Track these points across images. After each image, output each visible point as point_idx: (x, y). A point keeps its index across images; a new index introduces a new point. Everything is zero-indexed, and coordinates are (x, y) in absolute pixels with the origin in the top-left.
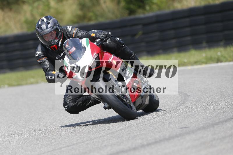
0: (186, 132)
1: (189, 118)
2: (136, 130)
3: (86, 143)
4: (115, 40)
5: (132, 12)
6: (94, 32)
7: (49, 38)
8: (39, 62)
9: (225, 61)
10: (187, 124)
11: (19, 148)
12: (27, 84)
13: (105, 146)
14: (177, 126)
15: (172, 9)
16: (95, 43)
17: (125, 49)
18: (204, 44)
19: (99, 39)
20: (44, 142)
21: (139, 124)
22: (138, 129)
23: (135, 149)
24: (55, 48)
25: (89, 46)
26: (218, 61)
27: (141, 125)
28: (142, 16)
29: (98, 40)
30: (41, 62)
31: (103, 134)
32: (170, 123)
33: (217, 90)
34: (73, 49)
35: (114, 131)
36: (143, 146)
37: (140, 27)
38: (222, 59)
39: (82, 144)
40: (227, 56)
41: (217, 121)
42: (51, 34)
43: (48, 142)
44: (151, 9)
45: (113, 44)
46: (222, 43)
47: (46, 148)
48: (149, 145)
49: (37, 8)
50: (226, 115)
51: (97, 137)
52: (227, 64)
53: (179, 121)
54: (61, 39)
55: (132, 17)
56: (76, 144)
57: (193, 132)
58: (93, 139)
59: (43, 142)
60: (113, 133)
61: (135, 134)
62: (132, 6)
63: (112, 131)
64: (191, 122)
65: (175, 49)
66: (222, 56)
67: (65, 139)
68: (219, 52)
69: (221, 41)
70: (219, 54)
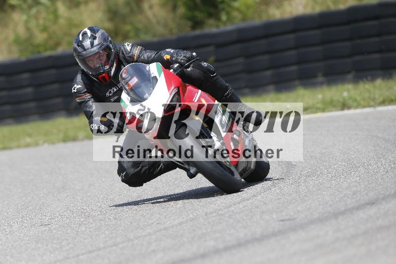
0: (290, 227)
1: (294, 203)
2: (205, 225)
3: (121, 246)
4: (201, 65)
5: (197, 24)
6: (168, 53)
7: (95, 63)
8: (78, 101)
9: (356, 107)
10: (292, 214)
11: (7, 256)
12: (19, 147)
13: (153, 251)
14: (274, 216)
15: (264, 18)
16: (172, 70)
17: (217, 79)
18: (320, 79)
19: (178, 65)
20: (49, 246)
21: (211, 213)
22: (209, 223)
23: (203, 256)
24: (106, 79)
25: (163, 74)
26: (344, 106)
27: (214, 215)
28: (214, 30)
29: (176, 65)
30: (83, 102)
31: (149, 230)
32: (263, 212)
33: (342, 155)
34: (134, 81)
35: (168, 226)
36: (217, 251)
37: (211, 48)
38: (350, 102)
39: (114, 248)
40: (358, 98)
41: (343, 209)
42: (98, 56)
43: (56, 246)
44: (230, 19)
45: (197, 73)
46: (350, 76)
47: (52, 255)
48: (227, 249)
49: (36, 17)
50: (358, 198)
51: (139, 237)
52: (358, 111)
53: (278, 208)
54: (115, 65)
55: (198, 32)
56: (104, 248)
57: (302, 227)
58: (132, 240)
59: (47, 245)
60: (166, 229)
61: (204, 231)
62: (199, 15)
63: (164, 226)
64: (299, 211)
65: (271, 87)
66: (350, 98)
67: (85, 239)
68: (345, 91)
69: (349, 72)
70: (345, 94)
